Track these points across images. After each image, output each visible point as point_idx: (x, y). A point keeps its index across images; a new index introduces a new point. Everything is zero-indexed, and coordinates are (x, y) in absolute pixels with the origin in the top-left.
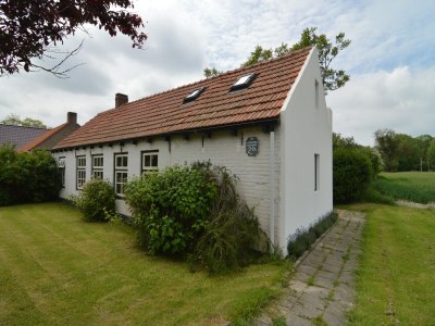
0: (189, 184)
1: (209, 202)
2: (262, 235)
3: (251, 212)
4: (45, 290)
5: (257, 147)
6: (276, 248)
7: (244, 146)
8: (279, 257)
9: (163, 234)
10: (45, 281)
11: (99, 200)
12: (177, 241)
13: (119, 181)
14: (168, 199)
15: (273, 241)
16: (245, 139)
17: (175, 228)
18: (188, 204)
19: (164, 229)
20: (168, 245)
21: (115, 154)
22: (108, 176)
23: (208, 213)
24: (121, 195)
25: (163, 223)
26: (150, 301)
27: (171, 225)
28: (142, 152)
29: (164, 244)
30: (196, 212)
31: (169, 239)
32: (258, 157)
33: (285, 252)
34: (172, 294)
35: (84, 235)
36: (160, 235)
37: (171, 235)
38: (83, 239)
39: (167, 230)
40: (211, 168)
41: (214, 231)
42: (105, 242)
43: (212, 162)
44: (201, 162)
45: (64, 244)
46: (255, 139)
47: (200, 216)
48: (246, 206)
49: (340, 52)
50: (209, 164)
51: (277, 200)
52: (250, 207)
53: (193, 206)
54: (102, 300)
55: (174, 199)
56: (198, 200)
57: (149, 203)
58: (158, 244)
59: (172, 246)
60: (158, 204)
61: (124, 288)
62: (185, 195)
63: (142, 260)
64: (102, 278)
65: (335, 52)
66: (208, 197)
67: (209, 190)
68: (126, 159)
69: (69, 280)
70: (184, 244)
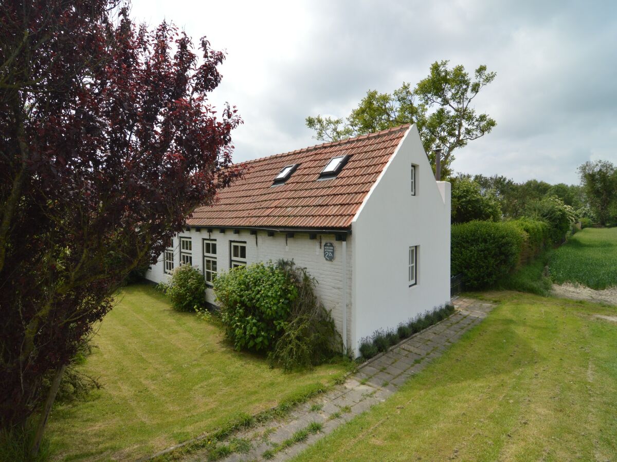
0: (272, 285)
1: (290, 303)
2: (337, 337)
3: (328, 314)
4: (153, 378)
5: (333, 253)
6: (349, 350)
7: (322, 250)
8: (350, 358)
9: (247, 333)
10: (151, 371)
11: (189, 290)
12: (260, 339)
13: (208, 268)
14: (253, 299)
15: (345, 343)
16: (323, 244)
17: (258, 327)
18: (269, 306)
19: (248, 328)
20: (251, 344)
21: (204, 239)
22: (197, 263)
23: (288, 314)
24: (210, 283)
25: (248, 323)
26: (233, 390)
27: (255, 324)
28: (231, 242)
29: (249, 342)
30: (277, 313)
31: (253, 337)
32: (335, 262)
33: (357, 354)
34: (250, 385)
35: (176, 328)
36: (245, 333)
37: (255, 334)
38: (176, 332)
39: (251, 329)
40: (294, 267)
41: (291, 332)
42: (196, 336)
43: (295, 261)
44: (285, 260)
45: (159, 338)
46: (331, 245)
47: (281, 317)
48: (324, 309)
49: (482, 89)
50: (293, 263)
51: (349, 306)
52: (328, 309)
53: (275, 308)
54: (197, 387)
55: (258, 300)
56: (279, 302)
57: (236, 302)
58: (243, 342)
59: (256, 344)
60: (243, 304)
61: (213, 379)
62: (268, 296)
63: (229, 355)
64: (196, 371)
65: (476, 88)
66: (288, 299)
67: (289, 292)
68: (214, 246)
69: (170, 371)
70: (266, 342)
